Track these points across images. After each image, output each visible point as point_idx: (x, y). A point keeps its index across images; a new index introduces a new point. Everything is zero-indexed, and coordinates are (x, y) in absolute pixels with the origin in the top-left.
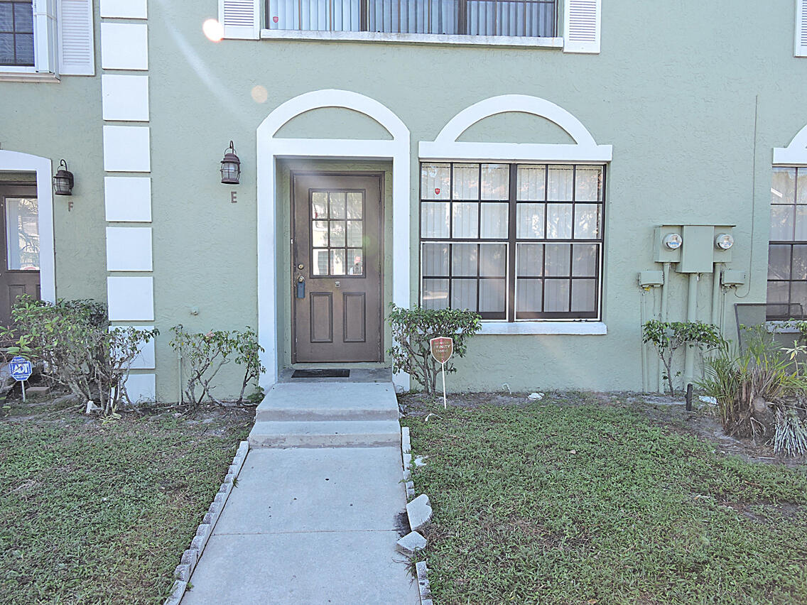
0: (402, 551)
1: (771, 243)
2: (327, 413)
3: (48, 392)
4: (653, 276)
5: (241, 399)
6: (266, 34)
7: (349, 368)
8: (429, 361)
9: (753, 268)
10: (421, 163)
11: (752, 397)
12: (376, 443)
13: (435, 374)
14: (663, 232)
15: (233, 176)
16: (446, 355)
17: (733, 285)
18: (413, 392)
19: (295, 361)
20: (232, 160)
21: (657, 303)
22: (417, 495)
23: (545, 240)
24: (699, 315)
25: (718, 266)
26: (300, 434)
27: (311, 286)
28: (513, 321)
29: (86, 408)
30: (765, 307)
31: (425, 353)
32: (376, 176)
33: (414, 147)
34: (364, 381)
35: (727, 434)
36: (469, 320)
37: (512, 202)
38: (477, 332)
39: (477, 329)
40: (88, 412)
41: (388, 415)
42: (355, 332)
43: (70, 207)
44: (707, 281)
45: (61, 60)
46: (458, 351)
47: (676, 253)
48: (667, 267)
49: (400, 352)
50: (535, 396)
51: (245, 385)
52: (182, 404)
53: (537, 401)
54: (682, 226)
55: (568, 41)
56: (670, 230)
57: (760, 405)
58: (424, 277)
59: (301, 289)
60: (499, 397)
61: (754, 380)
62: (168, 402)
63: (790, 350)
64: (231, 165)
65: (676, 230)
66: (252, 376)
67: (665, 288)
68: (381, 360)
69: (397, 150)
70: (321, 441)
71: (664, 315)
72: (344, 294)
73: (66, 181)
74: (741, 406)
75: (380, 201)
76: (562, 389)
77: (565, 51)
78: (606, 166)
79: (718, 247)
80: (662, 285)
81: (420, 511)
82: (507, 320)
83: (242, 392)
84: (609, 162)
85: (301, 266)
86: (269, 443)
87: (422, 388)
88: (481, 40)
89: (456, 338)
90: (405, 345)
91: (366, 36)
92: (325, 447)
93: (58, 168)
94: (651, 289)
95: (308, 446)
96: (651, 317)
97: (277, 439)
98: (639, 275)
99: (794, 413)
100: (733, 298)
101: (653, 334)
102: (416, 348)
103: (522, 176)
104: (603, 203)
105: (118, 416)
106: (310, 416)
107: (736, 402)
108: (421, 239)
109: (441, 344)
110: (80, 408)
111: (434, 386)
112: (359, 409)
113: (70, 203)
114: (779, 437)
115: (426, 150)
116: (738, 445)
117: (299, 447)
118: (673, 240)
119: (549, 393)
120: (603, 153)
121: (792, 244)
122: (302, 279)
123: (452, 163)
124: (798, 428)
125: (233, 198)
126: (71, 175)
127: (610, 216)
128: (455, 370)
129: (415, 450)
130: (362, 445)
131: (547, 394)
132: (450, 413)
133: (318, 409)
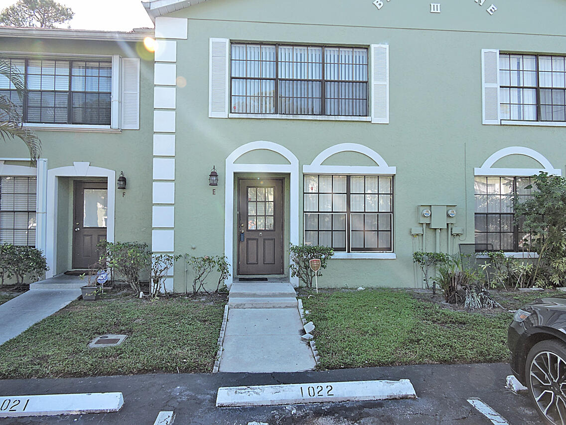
0: (304, 340)
1: (475, 214)
2: (262, 294)
3: (112, 289)
4: (418, 230)
5: (217, 289)
6: (231, 115)
7: (267, 277)
8: (309, 271)
9: (467, 226)
10: (304, 175)
11: (456, 284)
12: (287, 306)
13: (312, 278)
14: (422, 208)
15: (215, 182)
16: (317, 268)
17: (458, 235)
18: (300, 287)
19: (238, 274)
20: (214, 174)
21: (421, 243)
22: (308, 323)
23: (365, 212)
24: (442, 249)
25: (449, 225)
26: (252, 302)
27: (247, 236)
28: (350, 252)
29: (139, 295)
30: (474, 246)
31: (307, 267)
32: (280, 180)
33: (301, 168)
34: (276, 282)
35: (447, 302)
36: (327, 251)
37: (348, 194)
38: (332, 257)
39: (332, 255)
40: (141, 297)
41: (291, 295)
42: (269, 259)
43: (124, 195)
44: (445, 232)
45: (123, 122)
46: (322, 266)
47: (429, 218)
48: (424, 225)
49: (295, 267)
50: (361, 288)
51: (219, 283)
52: (186, 293)
53: (361, 290)
54: (431, 206)
55: (374, 118)
56: (425, 207)
57: (459, 288)
58: (305, 231)
59: (242, 236)
60: (343, 289)
61: (456, 277)
62: (179, 292)
63: (483, 266)
64: (214, 177)
65: (429, 207)
66: (223, 278)
67: (424, 235)
68: (283, 273)
69: (293, 169)
70: (261, 306)
71: (424, 249)
72: (264, 239)
73: (123, 182)
74: (452, 289)
75: (282, 192)
76: (374, 286)
77: (372, 122)
78: (393, 176)
79: (448, 216)
80: (423, 235)
81: (310, 327)
82: (347, 252)
83: (218, 287)
84: (395, 175)
85: (242, 225)
86: (238, 307)
87: (305, 285)
88: (332, 118)
89: (322, 259)
90: (298, 263)
91: (278, 116)
92: (263, 308)
93: (119, 175)
94: (417, 236)
95: (255, 308)
96: (417, 250)
97: (242, 304)
98: (411, 229)
99: (474, 291)
100: (458, 241)
101: (418, 258)
102: (302, 265)
103: (353, 181)
104: (393, 194)
105: (158, 298)
106: (254, 295)
107: (450, 287)
108: (304, 212)
109: (315, 262)
110: (136, 295)
111: (311, 283)
112: (277, 292)
113: (124, 193)
114: (468, 301)
115: (306, 169)
116: (450, 306)
117: (251, 308)
118: (426, 212)
119: (368, 288)
120: (392, 170)
121: (487, 214)
122: (243, 231)
123: (319, 175)
124: (475, 297)
125: (214, 192)
126: (125, 178)
127: (396, 201)
128: (321, 275)
129: (305, 308)
130: (280, 307)
131: (367, 289)
132: (320, 295)
133: (258, 292)
